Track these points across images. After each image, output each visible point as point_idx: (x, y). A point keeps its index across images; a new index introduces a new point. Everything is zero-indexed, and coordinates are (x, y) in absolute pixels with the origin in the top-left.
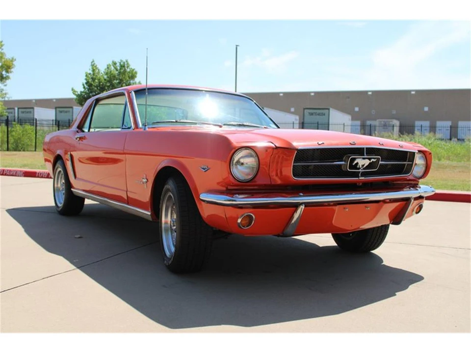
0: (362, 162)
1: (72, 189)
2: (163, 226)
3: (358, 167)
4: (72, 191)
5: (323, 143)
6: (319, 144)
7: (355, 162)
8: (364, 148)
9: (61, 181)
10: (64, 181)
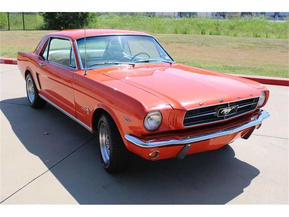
0: (226, 110)
1: (39, 94)
2: (101, 142)
3: (224, 114)
4: (39, 95)
5: (203, 104)
6: (201, 105)
7: (223, 111)
8: (228, 103)
9: (31, 85)
10: (33, 86)
